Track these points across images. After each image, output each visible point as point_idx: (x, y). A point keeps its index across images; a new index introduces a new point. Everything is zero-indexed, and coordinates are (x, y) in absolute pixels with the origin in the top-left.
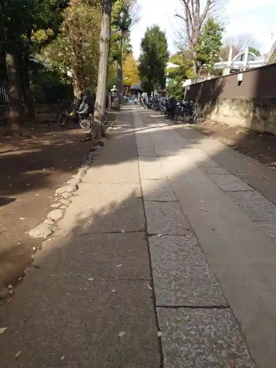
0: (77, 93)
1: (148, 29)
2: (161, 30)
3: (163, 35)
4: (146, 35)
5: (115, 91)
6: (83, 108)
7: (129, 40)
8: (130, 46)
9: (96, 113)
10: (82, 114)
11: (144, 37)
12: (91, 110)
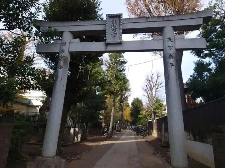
0: (103, 125)
1: (134, 99)
2: (140, 99)
3: (141, 101)
4: (133, 101)
5: (119, 124)
6: (106, 129)
7: (128, 101)
8: (128, 103)
9: (109, 131)
10: (105, 131)
11: (132, 102)
12: (108, 130)
